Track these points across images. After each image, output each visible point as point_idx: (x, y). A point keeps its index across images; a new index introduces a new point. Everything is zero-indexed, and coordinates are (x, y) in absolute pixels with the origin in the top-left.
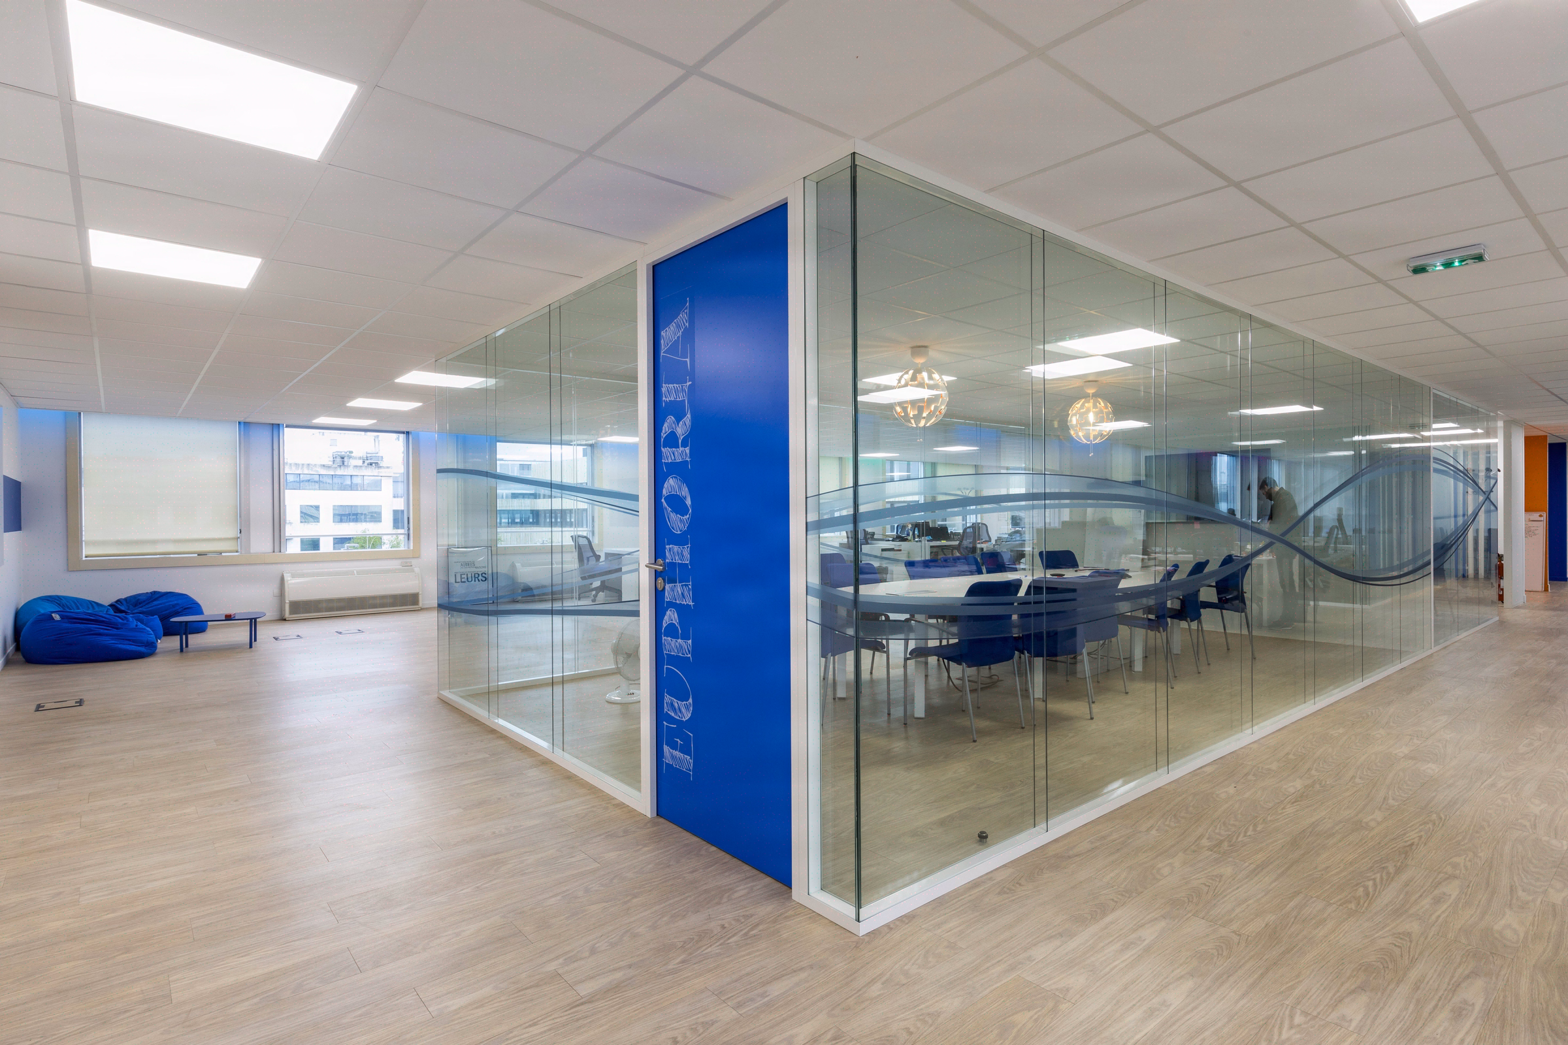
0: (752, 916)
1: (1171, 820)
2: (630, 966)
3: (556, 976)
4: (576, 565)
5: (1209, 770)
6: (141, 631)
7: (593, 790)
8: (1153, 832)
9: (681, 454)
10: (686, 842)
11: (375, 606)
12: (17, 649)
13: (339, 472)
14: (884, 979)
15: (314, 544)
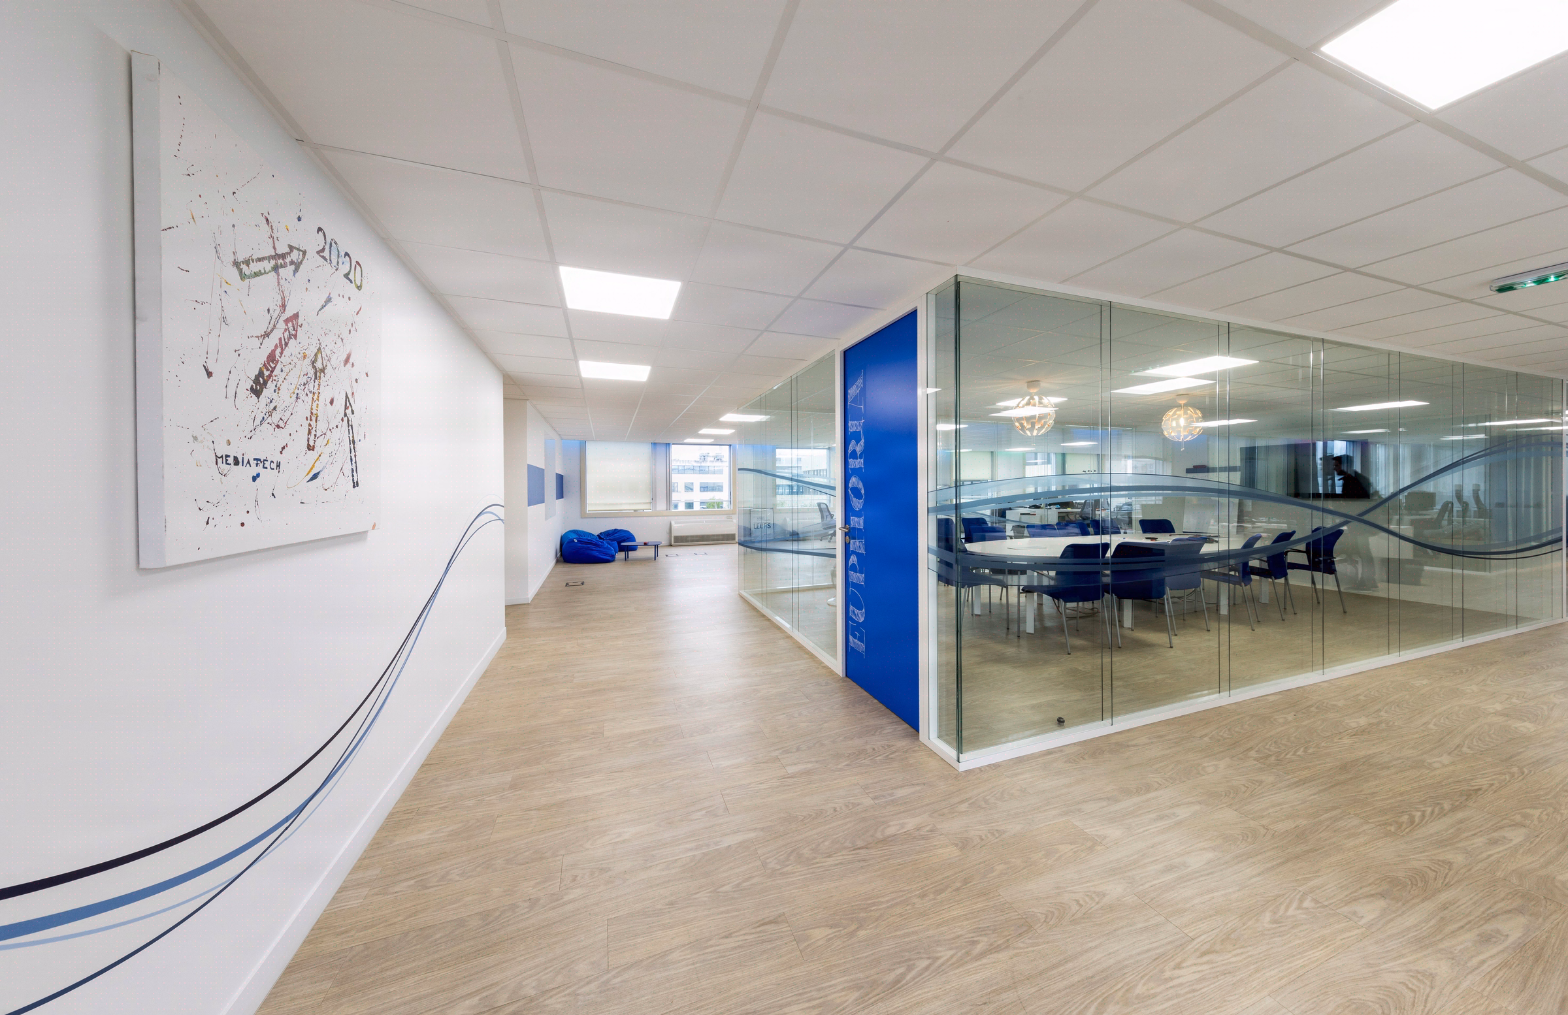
0: (892, 746)
1: (1225, 731)
2: (817, 762)
3: (777, 759)
4: (819, 520)
5: (1272, 698)
6: (609, 549)
7: (812, 657)
8: (1206, 739)
9: (859, 463)
10: (860, 695)
11: (714, 540)
12: (561, 555)
13: (703, 464)
14: (971, 801)
15: (690, 505)
